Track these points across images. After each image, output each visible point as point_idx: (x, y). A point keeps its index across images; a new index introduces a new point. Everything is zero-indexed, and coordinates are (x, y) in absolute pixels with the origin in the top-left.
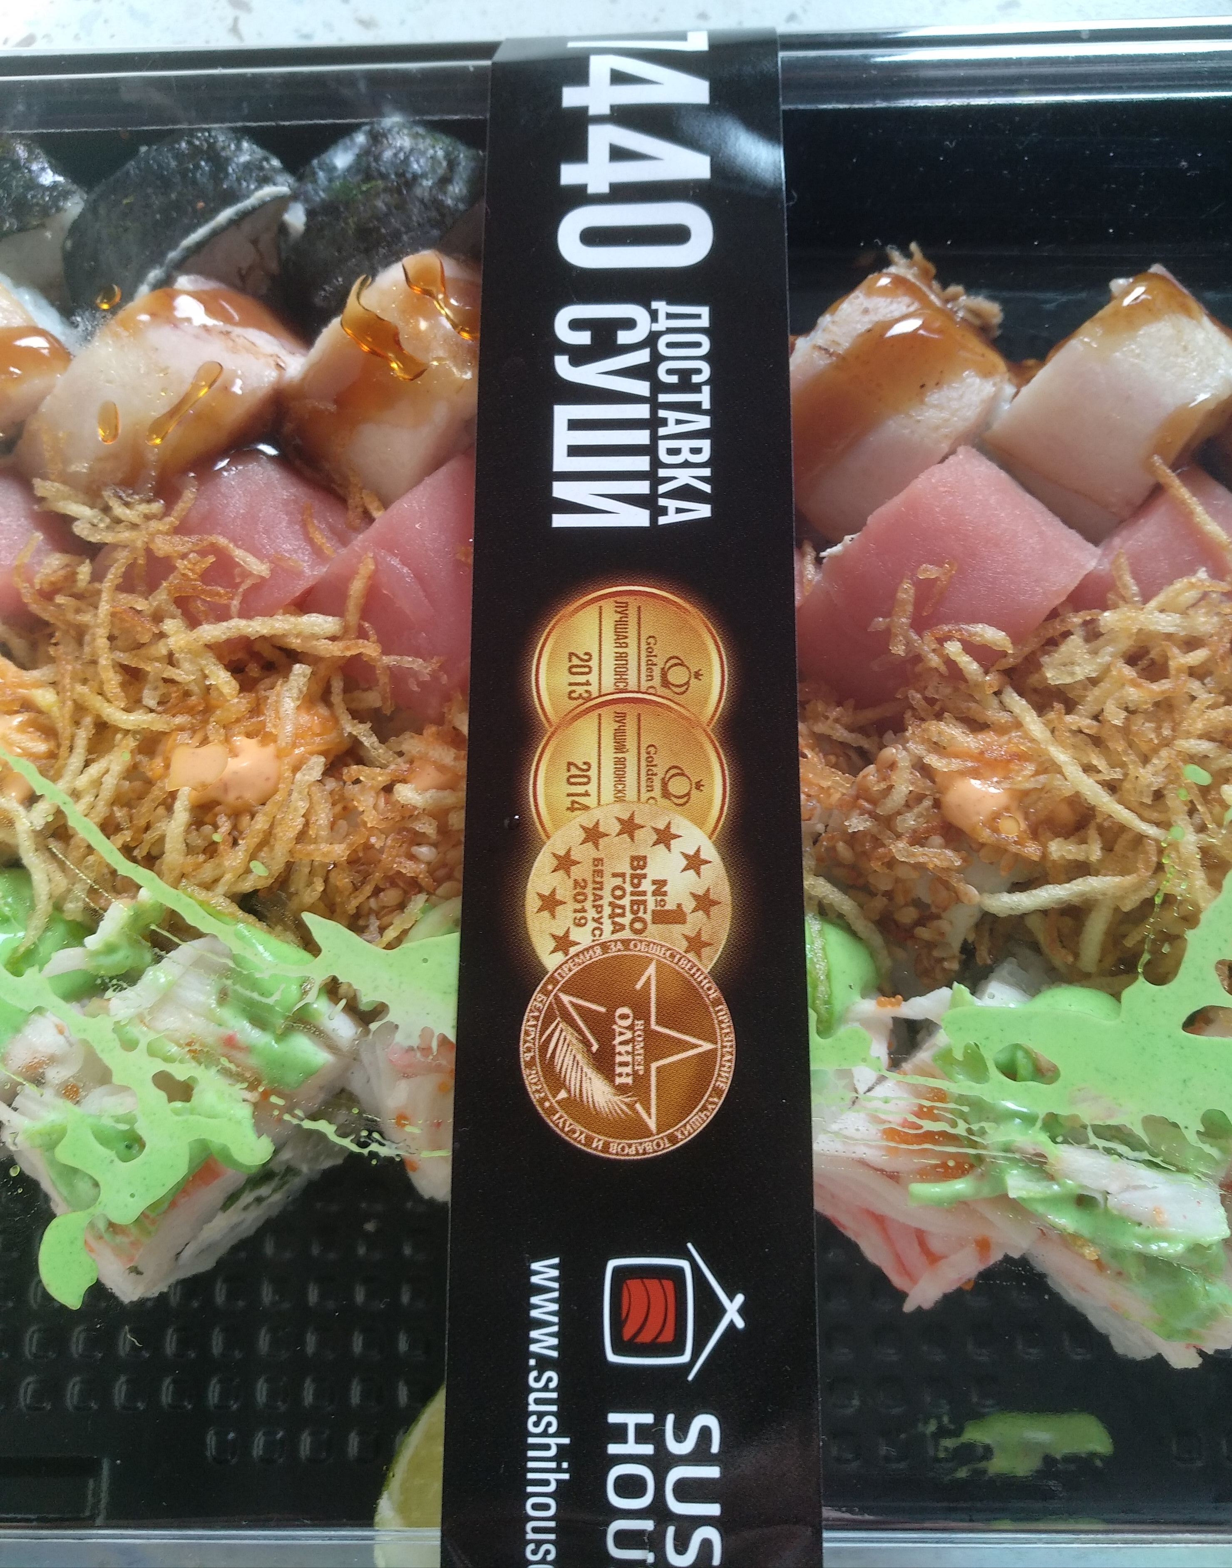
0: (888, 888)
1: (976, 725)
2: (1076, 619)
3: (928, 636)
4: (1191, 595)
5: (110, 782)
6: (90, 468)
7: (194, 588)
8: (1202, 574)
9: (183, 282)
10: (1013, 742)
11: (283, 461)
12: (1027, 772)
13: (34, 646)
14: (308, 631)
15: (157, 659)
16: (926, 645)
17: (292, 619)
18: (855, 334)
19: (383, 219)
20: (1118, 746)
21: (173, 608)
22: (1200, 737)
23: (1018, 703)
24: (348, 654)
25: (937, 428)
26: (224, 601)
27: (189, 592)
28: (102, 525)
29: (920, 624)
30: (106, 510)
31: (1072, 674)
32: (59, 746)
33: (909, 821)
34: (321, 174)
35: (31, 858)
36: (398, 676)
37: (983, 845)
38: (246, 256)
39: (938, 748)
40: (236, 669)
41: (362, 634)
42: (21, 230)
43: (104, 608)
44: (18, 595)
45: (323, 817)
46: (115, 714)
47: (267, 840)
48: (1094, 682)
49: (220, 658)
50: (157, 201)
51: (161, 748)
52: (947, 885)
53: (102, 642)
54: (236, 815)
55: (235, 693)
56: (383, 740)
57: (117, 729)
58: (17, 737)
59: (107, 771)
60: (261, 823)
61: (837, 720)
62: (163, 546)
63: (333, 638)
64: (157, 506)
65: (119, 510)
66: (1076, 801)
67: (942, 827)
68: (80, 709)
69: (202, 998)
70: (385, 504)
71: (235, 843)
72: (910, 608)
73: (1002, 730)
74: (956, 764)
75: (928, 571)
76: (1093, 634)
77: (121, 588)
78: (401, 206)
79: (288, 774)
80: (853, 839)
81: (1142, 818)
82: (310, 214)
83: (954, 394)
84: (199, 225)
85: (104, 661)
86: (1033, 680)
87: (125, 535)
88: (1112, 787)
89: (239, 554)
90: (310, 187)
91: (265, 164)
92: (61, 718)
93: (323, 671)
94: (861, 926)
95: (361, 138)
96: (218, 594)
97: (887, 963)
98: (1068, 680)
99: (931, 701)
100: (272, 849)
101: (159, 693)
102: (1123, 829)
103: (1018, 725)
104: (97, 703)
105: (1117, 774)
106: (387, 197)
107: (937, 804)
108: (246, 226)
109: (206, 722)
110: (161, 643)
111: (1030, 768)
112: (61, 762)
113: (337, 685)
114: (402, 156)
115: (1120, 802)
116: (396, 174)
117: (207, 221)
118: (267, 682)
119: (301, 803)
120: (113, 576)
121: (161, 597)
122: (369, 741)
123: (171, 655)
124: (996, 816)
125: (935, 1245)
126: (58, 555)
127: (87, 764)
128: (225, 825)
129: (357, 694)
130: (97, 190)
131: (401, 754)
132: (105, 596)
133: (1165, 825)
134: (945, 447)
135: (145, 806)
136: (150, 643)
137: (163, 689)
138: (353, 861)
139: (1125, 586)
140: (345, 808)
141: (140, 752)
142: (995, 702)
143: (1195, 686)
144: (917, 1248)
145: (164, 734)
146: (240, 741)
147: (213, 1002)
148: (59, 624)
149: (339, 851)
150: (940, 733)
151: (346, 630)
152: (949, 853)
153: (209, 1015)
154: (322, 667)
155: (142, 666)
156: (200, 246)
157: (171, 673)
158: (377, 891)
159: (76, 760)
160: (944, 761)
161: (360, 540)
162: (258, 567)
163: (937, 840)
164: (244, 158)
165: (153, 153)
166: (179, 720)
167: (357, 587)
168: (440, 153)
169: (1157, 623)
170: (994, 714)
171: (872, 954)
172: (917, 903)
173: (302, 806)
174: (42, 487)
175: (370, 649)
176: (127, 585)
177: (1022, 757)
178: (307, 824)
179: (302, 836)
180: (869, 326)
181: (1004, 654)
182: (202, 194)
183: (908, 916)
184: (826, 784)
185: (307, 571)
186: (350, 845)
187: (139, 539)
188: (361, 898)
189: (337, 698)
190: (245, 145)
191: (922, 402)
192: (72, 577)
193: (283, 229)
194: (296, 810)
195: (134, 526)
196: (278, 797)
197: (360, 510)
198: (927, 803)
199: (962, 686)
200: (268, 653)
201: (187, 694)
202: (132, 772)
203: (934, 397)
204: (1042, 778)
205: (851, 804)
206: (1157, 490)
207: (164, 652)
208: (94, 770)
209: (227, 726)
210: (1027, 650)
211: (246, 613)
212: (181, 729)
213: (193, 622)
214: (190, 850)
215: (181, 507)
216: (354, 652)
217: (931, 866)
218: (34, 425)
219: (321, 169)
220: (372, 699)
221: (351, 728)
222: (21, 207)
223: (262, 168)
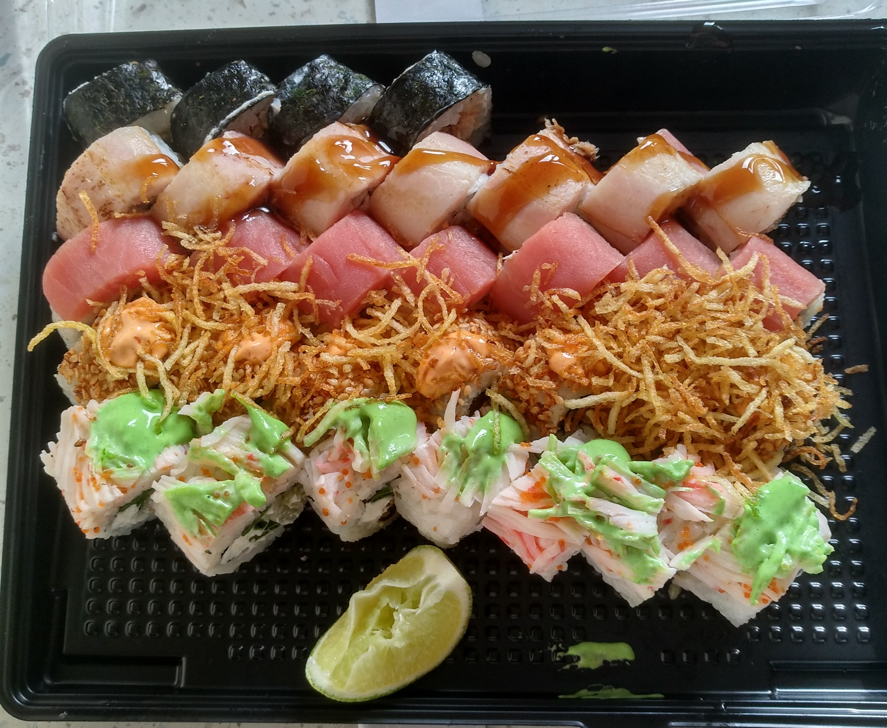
0: (528, 398)
1: (566, 331)
2: (611, 287)
3: (546, 293)
4: (659, 276)
5: (199, 351)
6: (188, 217)
7: (236, 270)
8: (665, 267)
9: (227, 134)
10: (580, 338)
11: (272, 215)
12: (584, 349)
13: (161, 295)
14: (284, 289)
15: (219, 300)
16: (545, 297)
17: (278, 283)
18: (520, 163)
19: (316, 106)
20: (623, 338)
21: (226, 278)
22: (656, 335)
23: (582, 321)
24: (301, 298)
25: (555, 204)
26: (248, 275)
27: (233, 271)
28: (194, 242)
29: (543, 288)
30: (195, 235)
31: (607, 309)
32: (176, 336)
33: (535, 370)
34: (288, 86)
35: (165, 383)
36: (322, 309)
37: (565, 379)
38: (254, 122)
39: (549, 340)
40: (253, 305)
41: (307, 290)
42: (154, 110)
43: (196, 277)
44: (157, 272)
45: (290, 366)
46: (201, 323)
47: (267, 375)
48: (616, 312)
49: (246, 300)
50: (215, 97)
51: (221, 337)
52: (551, 397)
53: (195, 292)
54: (253, 365)
55: (254, 314)
56: (315, 336)
57: (202, 329)
58: (158, 332)
59: (198, 347)
60: (264, 368)
61: (510, 330)
62: (222, 252)
63: (295, 292)
64: (219, 234)
65: (201, 236)
66: (604, 361)
67: (549, 373)
68: (185, 321)
69: (239, 440)
70: (317, 235)
71: (253, 377)
72: (538, 282)
73: (577, 333)
74: (554, 346)
75: (547, 266)
76: (618, 293)
77: (202, 269)
78: (324, 101)
79: (276, 348)
80: (512, 377)
81: (631, 368)
82: (283, 103)
83: (562, 190)
84: (234, 109)
85: (196, 300)
86: (591, 312)
87: (205, 246)
88: (620, 356)
89: (255, 255)
90: (283, 91)
91: (262, 80)
92: (177, 326)
93: (290, 306)
94: (515, 415)
95: (306, 69)
96: (246, 272)
97: (528, 431)
98: (605, 312)
99: (547, 321)
100: (269, 379)
101: (220, 314)
102: (624, 373)
103: (583, 331)
104: (193, 318)
105: (621, 350)
106: (317, 96)
107: (547, 363)
108: (255, 109)
109: (241, 327)
110: (221, 293)
111: (586, 348)
112: (177, 342)
113: (296, 312)
114: (324, 77)
115: (623, 362)
116: (321, 85)
117: (238, 107)
118: (266, 310)
119: (281, 361)
120: (200, 264)
121: (221, 273)
122: (309, 336)
123: (225, 297)
124: (570, 367)
125: (542, 543)
126: (174, 255)
127: (189, 343)
128: (249, 370)
129: (304, 316)
130: (188, 92)
131: (322, 342)
132: (196, 272)
133: (641, 371)
134: (558, 213)
135: (214, 362)
136: (216, 293)
137: (222, 312)
138: (303, 385)
139: (632, 272)
140: (299, 363)
141: (211, 339)
142: (574, 321)
143: (658, 313)
144: (535, 546)
145: (222, 331)
146: (255, 335)
147: (243, 441)
148: (174, 284)
149: (297, 380)
150: (549, 333)
151: (300, 288)
152: (551, 382)
153: (241, 447)
154: (290, 304)
155: (213, 302)
156: (234, 118)
157: (225, 305)
158: (313, 397)
159: (184, 342)
160: (550, 345)
161: (306, 250)
162: (263, 262)
163: (547, 377)
164: (253, 78)
165: (213, 76)
166: (229, 325)
167: (305, 270)
168: (341, 76)
169: (643, 288)
170: (573, 326)
171: (521, 427)
172: (539, 405)
173: (282, 361)
174: (166, 225)
175: (310, 296)
176: (205, 268)
177: (583, 344)
178: (283, 369)
179: (281, 374)
180: (527, 159)
181: (577, 301)
182: (234, 94)
183: (535, 410)
184: (502, 355)
185: (284, 263)
186: (301, 378)
187: (210, 248)
188: (306, 400)
189: (295, 318)
190: (253, 71)
191: (549, 193)
192: (181, 264)
193: (271, 109)
194: (279, 363)
195: (208, 243)
196: (272, 357)
197: (306, 237)
198: (543, 362)
199: (561, 314)
200: (266, 298)
201: (232, 315)
202: (208, 347)
203: (553, 191)
204: (590, 352)
205: (512, 364)
206: (651, 232)
207: (223, 297)
208: (192, 346)
209: (249, 328)
210: (588, 299)
211: (257, 281)
212: (230, 329)
213: (234, 284)
214: (233, 379)
215: (229, 235)
216: (303, 298)
217: (543, 388)
218: (162, 197)
219: (288, 83)
220: (311, 318)
221: (301, 330)
222: (154, 100)
223: (261, 82)
